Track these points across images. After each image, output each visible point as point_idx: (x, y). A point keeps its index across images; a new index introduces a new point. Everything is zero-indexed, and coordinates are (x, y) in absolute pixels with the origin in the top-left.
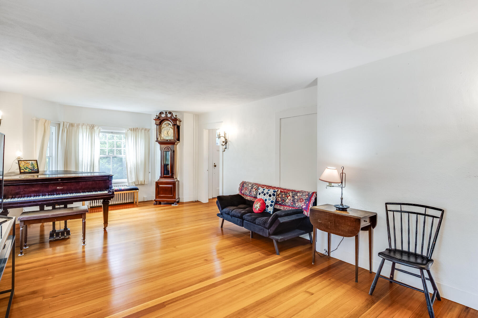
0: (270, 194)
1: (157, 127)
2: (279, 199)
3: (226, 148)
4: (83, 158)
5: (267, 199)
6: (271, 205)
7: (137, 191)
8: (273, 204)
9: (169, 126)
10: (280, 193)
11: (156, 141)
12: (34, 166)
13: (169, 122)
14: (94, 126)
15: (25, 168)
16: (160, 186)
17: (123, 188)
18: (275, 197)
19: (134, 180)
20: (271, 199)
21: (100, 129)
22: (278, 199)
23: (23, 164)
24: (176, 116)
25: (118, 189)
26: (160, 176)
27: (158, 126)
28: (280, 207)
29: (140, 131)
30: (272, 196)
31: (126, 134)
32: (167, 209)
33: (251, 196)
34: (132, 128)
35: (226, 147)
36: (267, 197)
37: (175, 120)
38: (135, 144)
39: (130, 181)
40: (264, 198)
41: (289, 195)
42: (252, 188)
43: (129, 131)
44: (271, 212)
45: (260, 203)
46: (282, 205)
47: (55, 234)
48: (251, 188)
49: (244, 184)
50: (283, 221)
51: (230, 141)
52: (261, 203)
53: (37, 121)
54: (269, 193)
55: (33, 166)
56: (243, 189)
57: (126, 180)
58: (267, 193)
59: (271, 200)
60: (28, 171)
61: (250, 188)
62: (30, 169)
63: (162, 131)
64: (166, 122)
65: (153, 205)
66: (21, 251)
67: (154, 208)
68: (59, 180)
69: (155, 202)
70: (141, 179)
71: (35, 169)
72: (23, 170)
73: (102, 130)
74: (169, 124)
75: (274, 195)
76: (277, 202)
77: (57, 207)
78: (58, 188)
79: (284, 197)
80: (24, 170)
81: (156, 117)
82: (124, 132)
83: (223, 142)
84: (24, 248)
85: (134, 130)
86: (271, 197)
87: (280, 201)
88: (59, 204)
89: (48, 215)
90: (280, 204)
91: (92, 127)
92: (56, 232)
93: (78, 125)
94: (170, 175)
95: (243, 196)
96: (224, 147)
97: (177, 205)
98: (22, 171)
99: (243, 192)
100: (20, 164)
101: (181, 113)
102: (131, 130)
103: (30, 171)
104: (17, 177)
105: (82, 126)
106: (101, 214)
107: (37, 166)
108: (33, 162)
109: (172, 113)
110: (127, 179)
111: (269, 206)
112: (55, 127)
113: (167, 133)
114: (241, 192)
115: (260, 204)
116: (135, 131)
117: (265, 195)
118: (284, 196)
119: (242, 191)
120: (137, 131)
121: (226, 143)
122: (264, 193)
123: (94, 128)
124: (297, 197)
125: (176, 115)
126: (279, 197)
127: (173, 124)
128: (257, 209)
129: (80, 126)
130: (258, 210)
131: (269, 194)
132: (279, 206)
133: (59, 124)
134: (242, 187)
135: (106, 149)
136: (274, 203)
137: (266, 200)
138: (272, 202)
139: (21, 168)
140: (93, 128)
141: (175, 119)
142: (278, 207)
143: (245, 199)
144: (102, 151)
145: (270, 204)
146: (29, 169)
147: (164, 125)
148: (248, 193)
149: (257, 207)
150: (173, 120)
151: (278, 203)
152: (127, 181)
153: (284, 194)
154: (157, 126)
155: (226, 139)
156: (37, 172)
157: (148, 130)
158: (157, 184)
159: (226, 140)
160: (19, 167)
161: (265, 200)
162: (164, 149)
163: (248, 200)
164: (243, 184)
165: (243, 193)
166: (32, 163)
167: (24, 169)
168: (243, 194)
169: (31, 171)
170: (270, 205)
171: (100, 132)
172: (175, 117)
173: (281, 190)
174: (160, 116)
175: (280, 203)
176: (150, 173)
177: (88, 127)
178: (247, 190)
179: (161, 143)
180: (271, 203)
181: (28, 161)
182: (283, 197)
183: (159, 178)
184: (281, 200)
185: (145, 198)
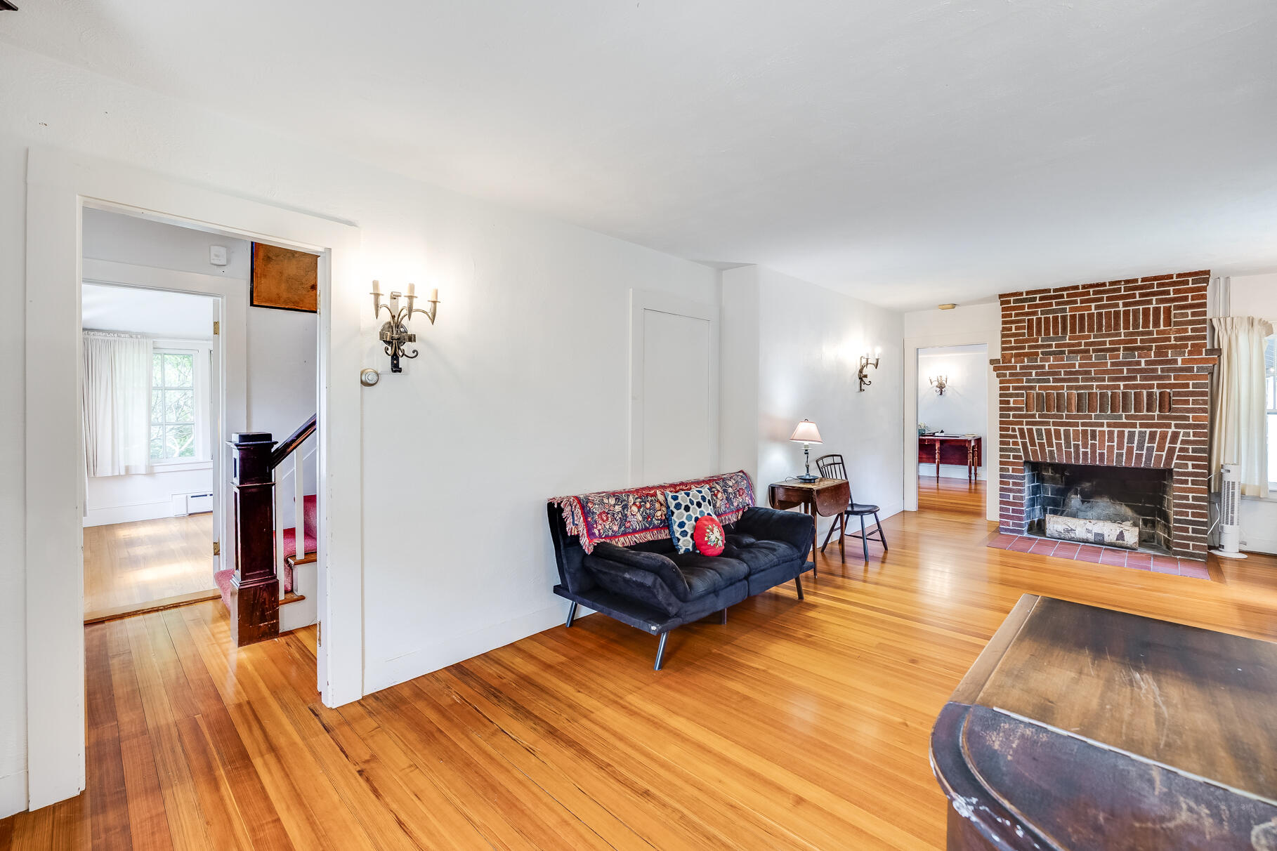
41: (718, 491)
124: (730, 488)
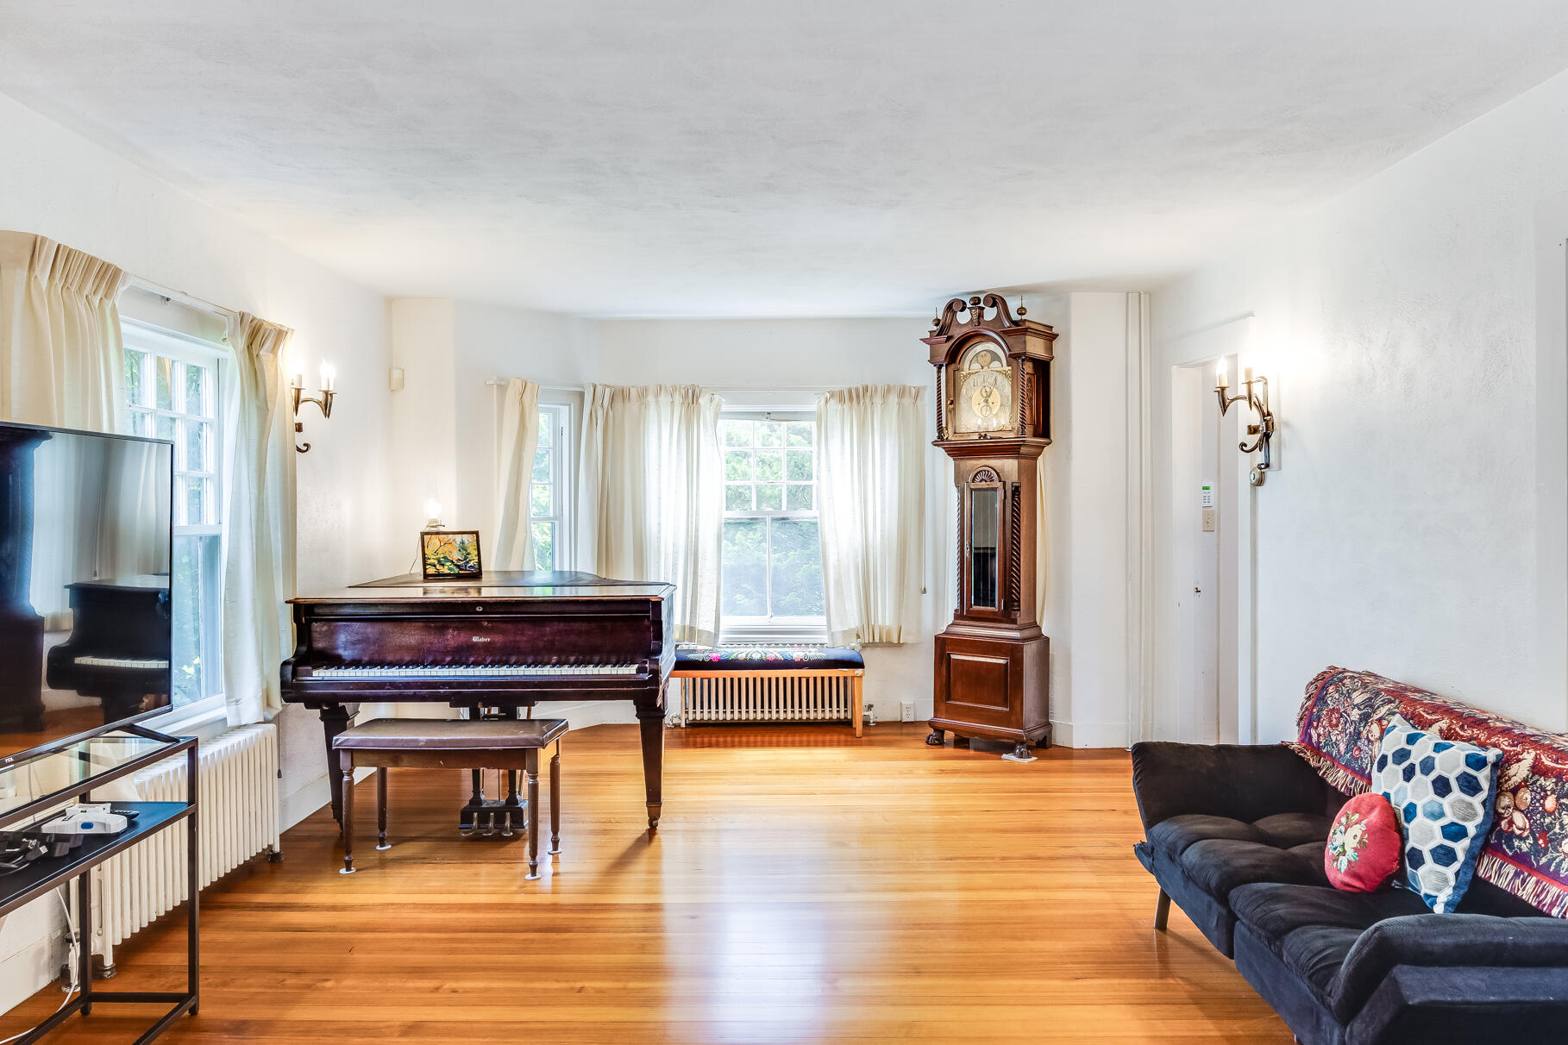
0: (1445, 774)
1: (939, 377)
2: (1519, 819)
3: (1267, 466)
4: (659, 524)
5: (1419, 811)
6: (1444, 856)
7: (859, 672)
8: (1461, 847)
9: (996, 364)
10: (1525, 780)
11: (935, 444)
12: (469, 554)
13: (992, 346)
14: (697, 391)
15: (439, 562)
16: (953, 657)
17: (797, 654)
18: (1477, 801)
19: (854, 622)
20: (1447, 810)
21: (719, 405)
22: (1511, 823)
23: (434, 544)
24: (1021, 311)
25: (780, 657)
26: (956, 611)
27: (944, 369)
28: (1518, 882)
29: (878, 400)
30: (1456, 793)
31: (819, 418)
32: (983, 772)
33: (1353, 771)
34: (844, 386)
35: (1268, 457)
36: (1419, 792)
37: (1018, 329)
38: (859, 461)
39: (837, 628)
40: (1405, 798)
42: (1365, 718)
43: (833, 404)
44: (1434, 903)
45: (1362, 826)
46: (1533, 870)
47: (476, 814)
48: (1361, 720)
49: (1331, 689)
50: (1433, 997)
51: (1287, 425)
52: (1369, 831)
53: (502, 388)
54: (1437, 763)
55: (464, 552)
56: (1319, 718)
57: (819, 621)
58: (1428, 766)
59: (1442, 815)
60: (447, 571)
61: (1355, 714)
62: (456, 565)
63: (964, 391)
64: (979, 348)
65: (924, 745)
66: (347, 858)
67: (930, 759)
68: (478, 609)
69: (931, 731)
70: (885, 617)
71: (471, 564)
72: (435, 566)
73: (724, 408)
74: (995, 357)
75: (1470, 786)
76: (1493, 839)
77: (484, 711)
78: (475, 639)
79: (1551, 814)
80: (438, 566)
81: (935, 328)
82: (813, 408)
83: (1253, 430)
84: (378, 848)
85: (856, 397)
86: (1450, 798)
87: (1520, 838)
88: (489, 701)
89: (417, 741)
90: (1521, 860)
91: (691, 397)
92: (484, 806)
93: (643, 393)
94: (998, 605)
95: (1313, 763)
96: (1259, 456)
97: (1026, 761)
98: (431, 570)
99: (1319, 735)
100: (426, 545)
101: (1057, 293)
102: (841, 400)
103: (453, 570)
104: (415, 593)
105: (657, 395)
106: (634, 761)
107: (476, 552)
108: (465, 537)
109: (1002, 299)
110: (825, 618)
111: (1427, 857)
112: (567, 407)
113: (987, 401)
114: (1305, 737)
115: (1364, 832)
116: (859, 403)
117: (1409, 774)
118: (1550, 803)
119: (1313, 732)
120: (868, 400)
121: (1267, 436)
122: (1405, 764)
123: (697, 401)
125: (1022, 308)
126: (1516, 808)
127: (1008, 353)
128: (1343, 864)
129: (651, 398)
130: (1347, 873)
131: (1433, 775)
132: (1510, 869)
133: (582, 395)
134: (1314, 706)
135: (749, 488)
136: (1465, 843)
137: (1410, 812)
138: (1454, 832)
139: (429, 562)
140: (693, 402)
141: (1014, 328)
142: (1500, 875)
143: (1322, 781)
144: (735, 497)
145: (1433, 844)
146: (452, 562)
147: (971, 361)
148: (1342, 747)
149: (1344, 853)
150: (1005, 334)
151: (1511, 847)
152: (825, 623)
153: (1553, 791)
154: (939, 372)
155: (1269, 414)
156: (476, 575)
157: (913, 391)
158: (943, 645)
159: (1266, 415)
160: (424, 554)
161: (1406, 810)
162: (973, 481)
163: (1335, 788)
164: (1326, 684)
165: (1315, 738)
166: (463, 543)
167: (436, 562)
168: (1317, 750)
169: (457, 570)
170: (1433, 852)
171: (718, 415)
172: (1015, 316)
173: (1537, 759)
174: (948, 321)
175: (1525, 847)
176: (925, 591)
177: (678, 399)
178: (1337, 726)
179: (960, 452)
180: (1439, 840)
181: (451, 536)
182: (1545, 813)
183: (951, 619)
184: (1533, 833)
185: (904, 708)
